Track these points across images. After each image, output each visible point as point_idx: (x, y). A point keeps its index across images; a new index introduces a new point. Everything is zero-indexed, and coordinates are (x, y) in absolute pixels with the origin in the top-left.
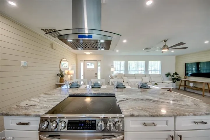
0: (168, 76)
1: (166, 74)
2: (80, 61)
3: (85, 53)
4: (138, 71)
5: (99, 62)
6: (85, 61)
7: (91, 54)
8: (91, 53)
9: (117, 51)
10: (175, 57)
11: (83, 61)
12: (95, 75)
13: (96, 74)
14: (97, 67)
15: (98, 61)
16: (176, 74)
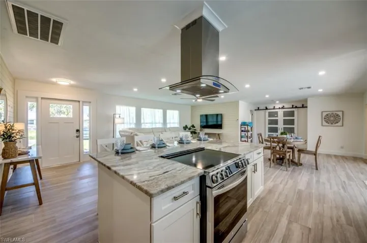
0: (185, 130)
1: (184, 127)
2: (27, 97)
3: (54, 80)
4: (156, 123)
5: (85, 104)
6: (42, 98)
7: (72, 86)
8: (72, 82)
9: (135, 90)
10: (190, 107)
11: (37, 98)
12: (76, 134)
13: (78, 131)
14: (79, 114)
15: (83, 102)
16: (193, 126)
